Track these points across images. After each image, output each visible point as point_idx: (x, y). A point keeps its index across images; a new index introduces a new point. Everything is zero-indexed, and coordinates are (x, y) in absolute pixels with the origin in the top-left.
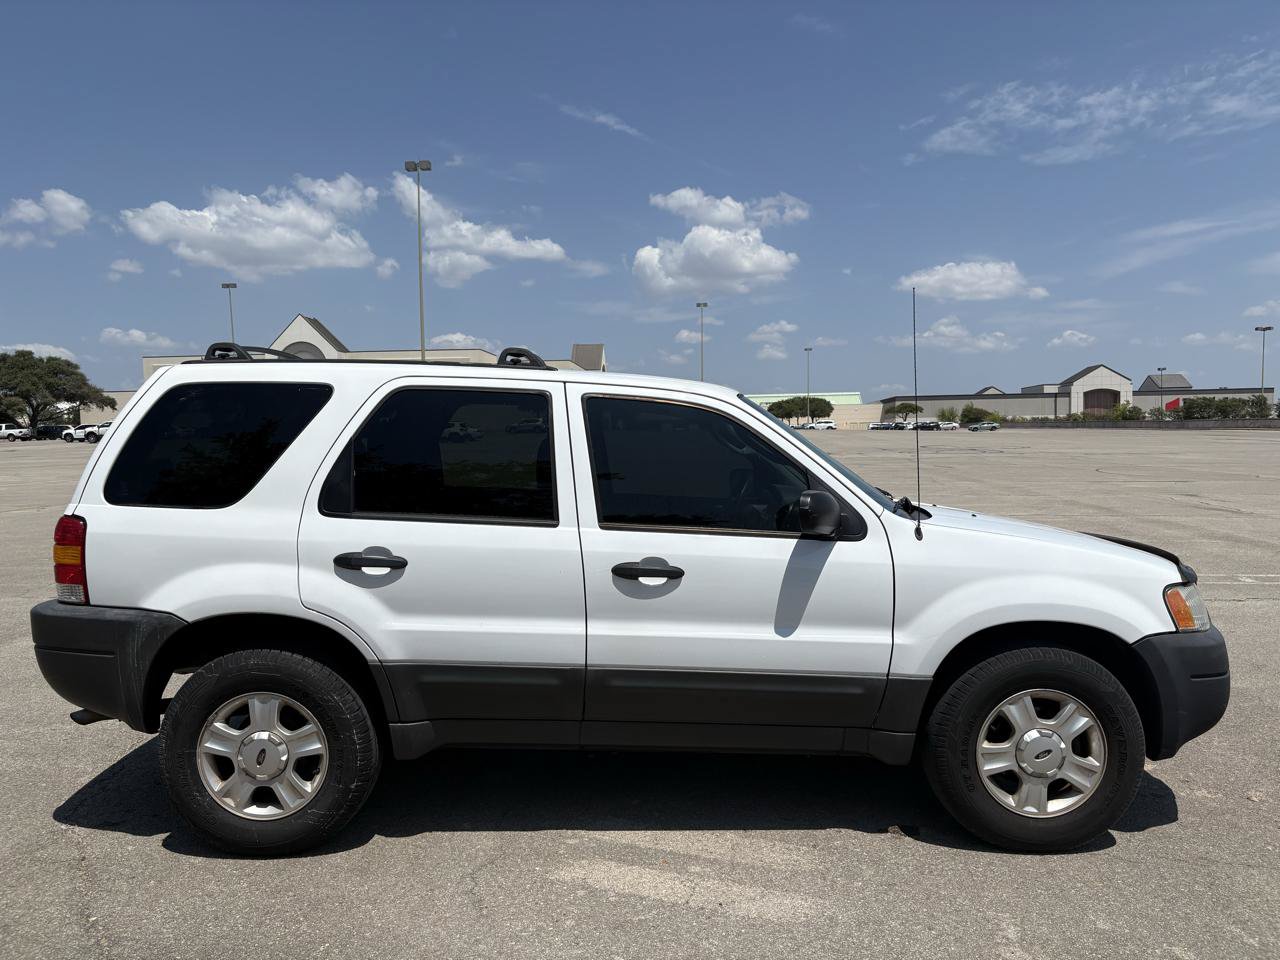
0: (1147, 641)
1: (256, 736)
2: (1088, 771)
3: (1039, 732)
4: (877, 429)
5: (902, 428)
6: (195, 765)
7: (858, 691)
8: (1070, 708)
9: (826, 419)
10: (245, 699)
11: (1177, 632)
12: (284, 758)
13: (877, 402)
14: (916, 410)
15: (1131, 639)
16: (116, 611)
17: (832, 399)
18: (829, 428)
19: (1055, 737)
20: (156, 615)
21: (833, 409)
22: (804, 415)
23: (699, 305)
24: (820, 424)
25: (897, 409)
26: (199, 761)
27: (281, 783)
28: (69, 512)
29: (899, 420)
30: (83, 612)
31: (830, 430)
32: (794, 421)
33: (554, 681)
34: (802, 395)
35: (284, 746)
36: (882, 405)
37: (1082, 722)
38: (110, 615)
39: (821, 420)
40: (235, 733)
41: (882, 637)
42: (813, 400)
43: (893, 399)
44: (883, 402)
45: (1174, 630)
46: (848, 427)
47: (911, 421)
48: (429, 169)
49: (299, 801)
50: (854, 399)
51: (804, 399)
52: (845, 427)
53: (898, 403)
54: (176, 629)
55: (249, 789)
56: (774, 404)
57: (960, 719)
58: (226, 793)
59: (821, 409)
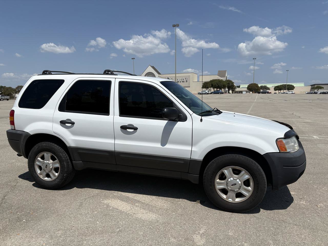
0: (267, 154)
1: (45, 162)
2: (248, 191)
3: (233, 178)
4: (308, 93)
5: (316, 93)
6: (34, 167)
7: (182, 162)
8: (243, 172)
9: (292, 91)
10: (43, 153)
11: (280, 152)
12: (51, 167)
13: (309, 86)
14: (321, 88)
15: (262, 153)
16: (19, 131)
17: (295, 85)
18: (292, 93)
19: (238, 180)
20: (26, 133)
21: (295, 88)
22: (285, 90)
23: (253, 59)
24: (290, 92)
25: (315, 88)
26: (35, 166)
27: (51, 173)
28: (12, 109)
29: (316, 91)
30: (14, 131)
31: (293, 94)
32: (282, 91)
33: (107, 154)
34: (285, 84)
35: (51, 165)
36: (311, 87)
37: (247, 177)
38: (18, 132)
39: (291, 91)
40: (42, 160)
41: (189, 148)
42: (288, 85)
43: (314, 85)
44: (311, 85)
45: (279, 152)
46: (299, 93)
47: (320, 91)
48: (178, 26)
49: (55, 177)
50: (302, 85)
51: (286, 85)
52: (298, 93)
53: (316, 86)
54: (29, 136)
55: (45, 174)
56: (276, 86)
57: (210, 173)
58: (41, 174)
59: (291, 88)
